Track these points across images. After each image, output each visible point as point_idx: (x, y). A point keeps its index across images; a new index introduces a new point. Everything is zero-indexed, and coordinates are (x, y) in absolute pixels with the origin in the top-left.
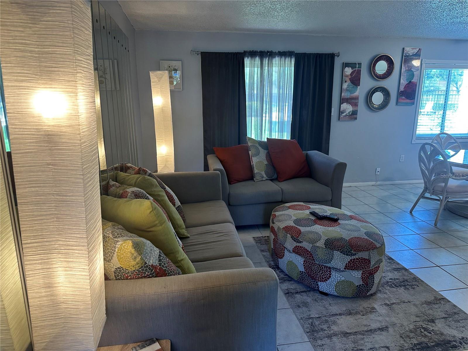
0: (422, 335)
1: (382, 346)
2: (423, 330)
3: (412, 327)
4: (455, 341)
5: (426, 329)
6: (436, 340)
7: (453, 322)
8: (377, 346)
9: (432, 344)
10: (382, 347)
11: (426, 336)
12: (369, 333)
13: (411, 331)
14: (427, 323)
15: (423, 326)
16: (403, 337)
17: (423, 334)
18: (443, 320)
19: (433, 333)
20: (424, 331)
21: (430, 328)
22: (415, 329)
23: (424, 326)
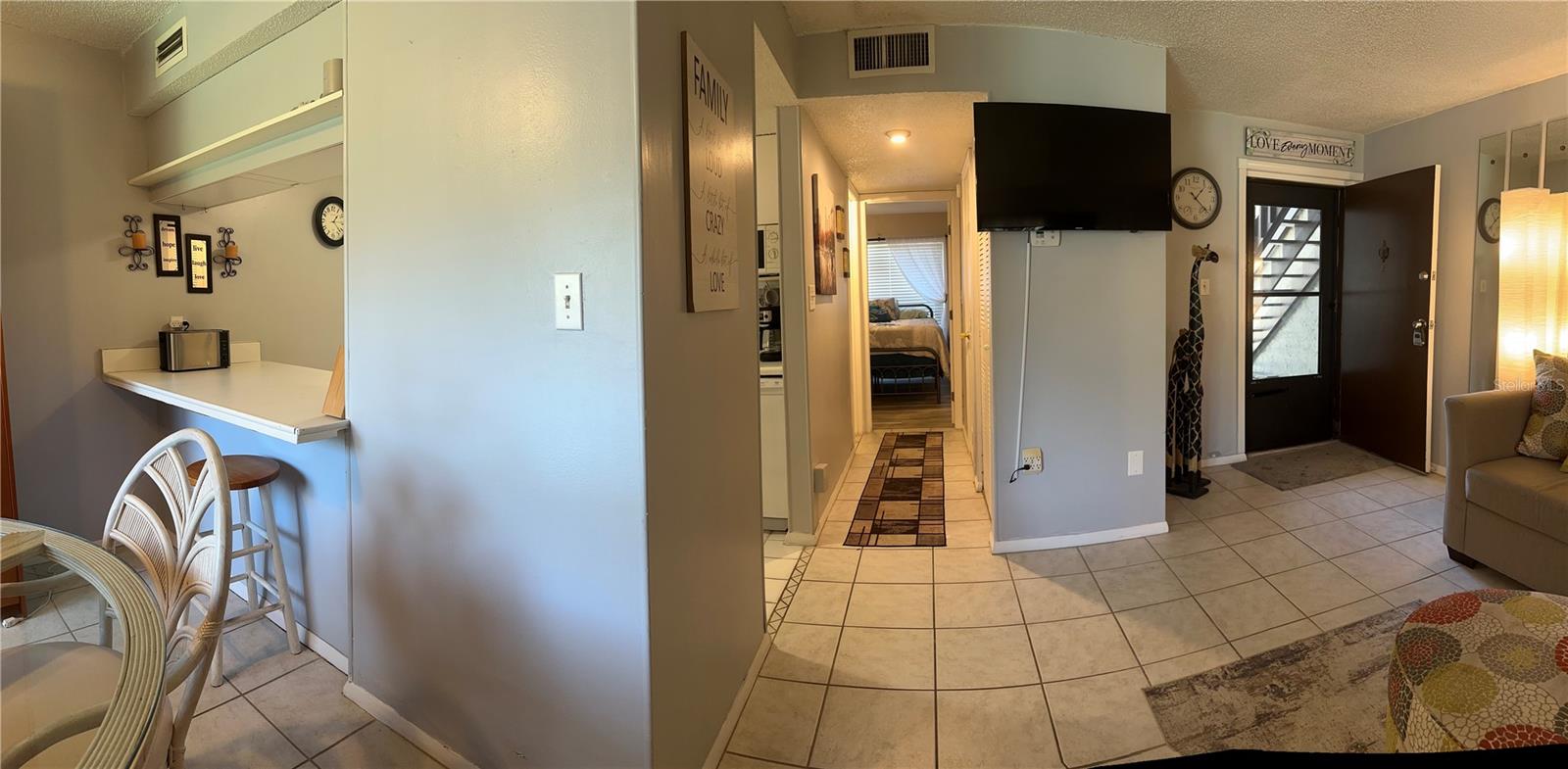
0: (1288, 678)
1: (1356, 645)
2: (1286, 690)
3: (1306, 695)
4: (1233, 678)
5: (1279, 693)
6: (1265, 674)
7: (1219, 724)
8: (1365, 642)
9: (1275, 664)
10: (1356, 642)
11: (1281, 678)
12: (1381, 662)
13: (1308, 683)
14: (1273, 710)
15: (1282, 699)
16: (1322, 668)
17: (1286, 682)
18: (1237, 727)
19: (1268, 687)
20: (1282, 689)
21: (1271, 697)
22: (1300, 690)
23: (1280, 702)
